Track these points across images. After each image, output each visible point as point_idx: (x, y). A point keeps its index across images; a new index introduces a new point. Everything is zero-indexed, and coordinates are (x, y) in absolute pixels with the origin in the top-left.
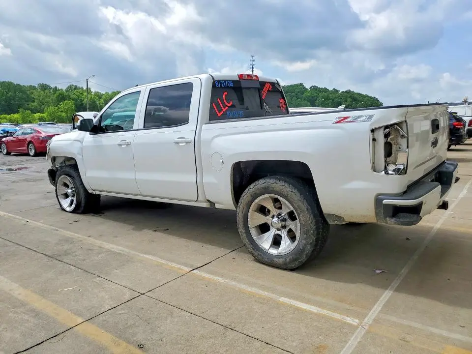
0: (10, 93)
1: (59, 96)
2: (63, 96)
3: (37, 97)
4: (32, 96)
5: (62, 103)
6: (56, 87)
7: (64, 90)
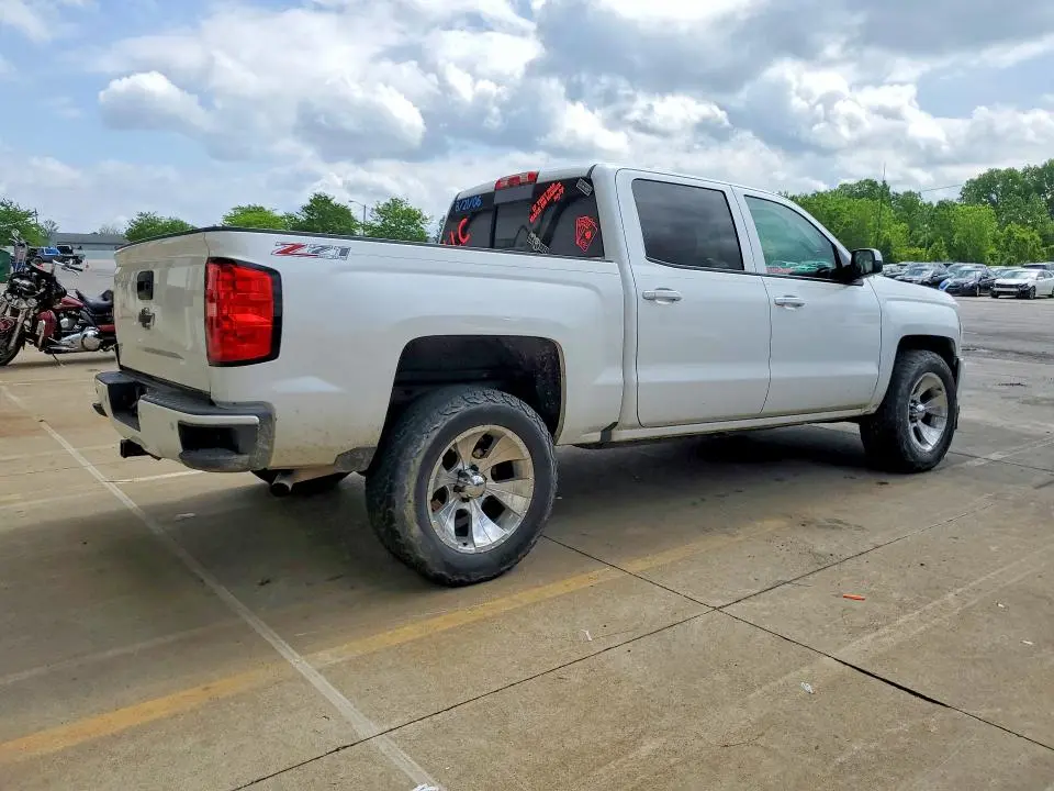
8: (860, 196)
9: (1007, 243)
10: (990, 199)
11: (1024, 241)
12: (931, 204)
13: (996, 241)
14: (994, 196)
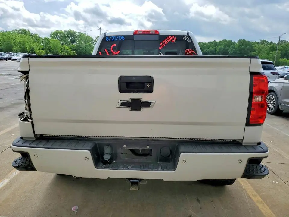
0: (243, 46)
1: (271, 48)
2: (274, 48)
3: (257, 48)
4: (255, 48)
5: (272, 52)
6: (271, 42)
7: (276, 44)
8: (22, 33)
9: (64, 50)
10: (57, 38)
11: (68, 50)
12: (42, 38)
13: (61, 49)
14: (58, 37)
